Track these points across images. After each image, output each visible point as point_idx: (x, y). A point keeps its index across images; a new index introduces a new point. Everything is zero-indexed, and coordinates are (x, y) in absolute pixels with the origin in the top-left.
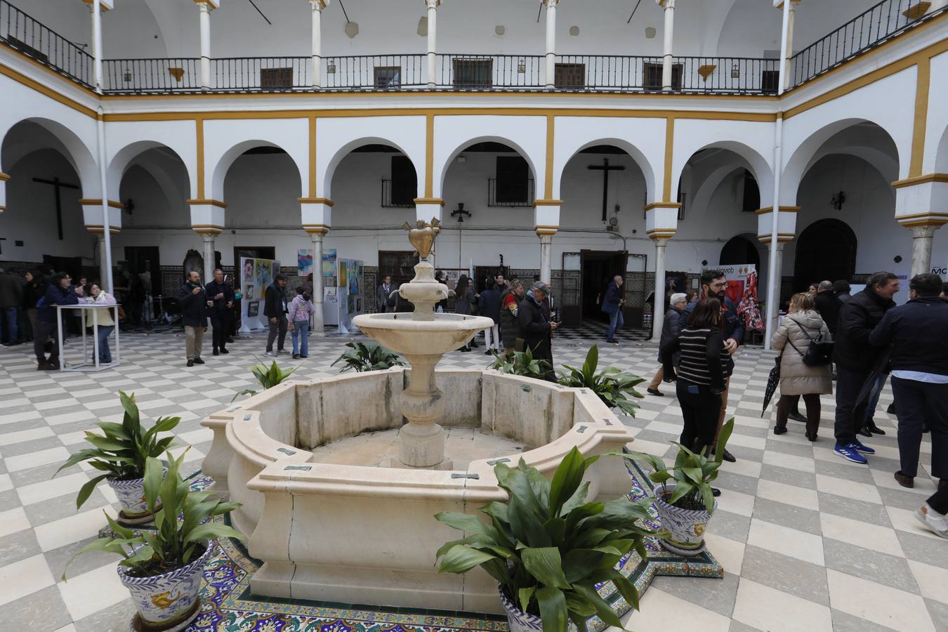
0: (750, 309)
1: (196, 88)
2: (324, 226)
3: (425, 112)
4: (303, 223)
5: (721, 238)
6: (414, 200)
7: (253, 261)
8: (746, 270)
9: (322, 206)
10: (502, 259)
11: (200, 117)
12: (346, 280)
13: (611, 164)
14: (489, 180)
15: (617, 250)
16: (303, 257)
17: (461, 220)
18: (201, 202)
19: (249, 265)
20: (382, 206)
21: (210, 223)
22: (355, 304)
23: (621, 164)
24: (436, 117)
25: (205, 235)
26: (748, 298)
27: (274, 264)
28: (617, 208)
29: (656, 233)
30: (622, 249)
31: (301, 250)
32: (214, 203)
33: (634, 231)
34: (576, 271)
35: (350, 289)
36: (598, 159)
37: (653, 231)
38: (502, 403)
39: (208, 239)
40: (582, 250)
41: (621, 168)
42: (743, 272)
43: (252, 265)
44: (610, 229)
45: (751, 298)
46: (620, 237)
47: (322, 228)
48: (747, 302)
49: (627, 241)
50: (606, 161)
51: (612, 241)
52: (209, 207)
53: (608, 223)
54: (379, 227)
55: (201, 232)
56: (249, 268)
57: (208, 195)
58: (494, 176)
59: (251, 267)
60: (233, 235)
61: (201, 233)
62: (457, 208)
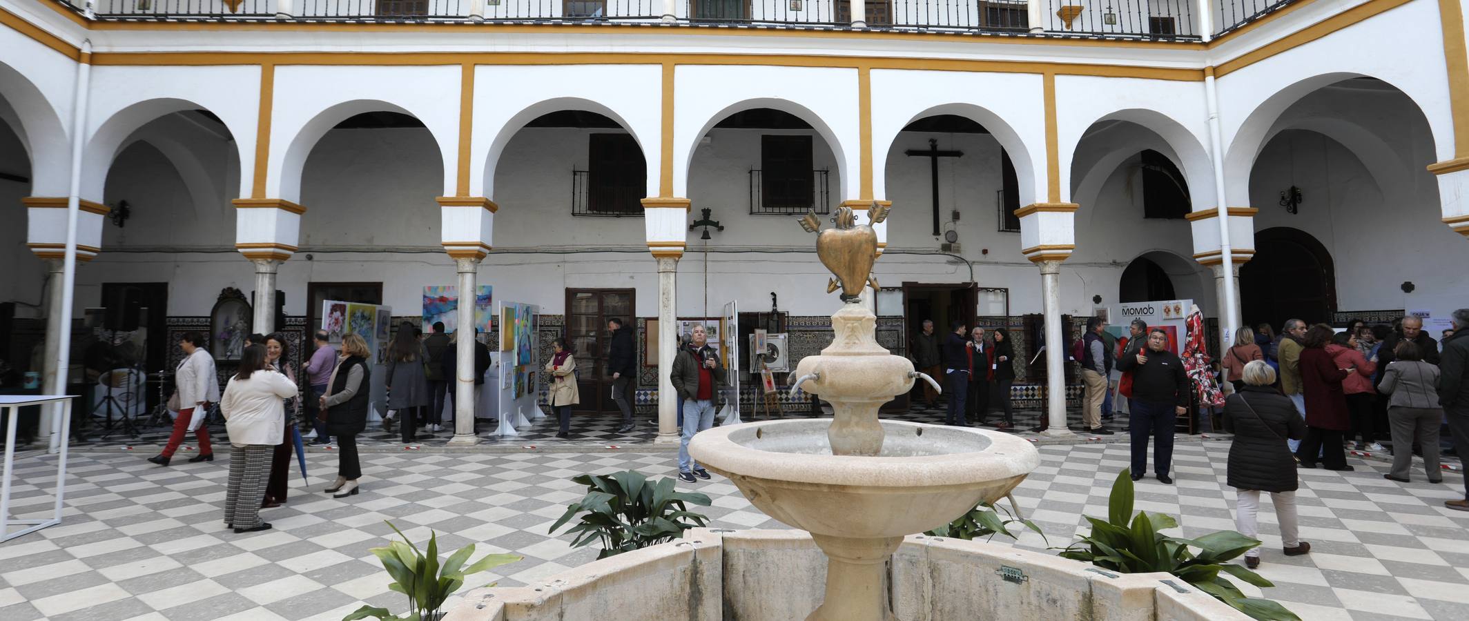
0: (1200, 373)
1: (267, 15)
2: (482, 245)
3: (661, 59)
4: (445, 239)
5: (1118, 261)
6: (642, 200)
7: (345, 306)
8: (1177, 310)
9: (479, 210)
10: (775, 300)
11: (268, 62)
12: (513, 340)
13: (940, 147)
14: (751, 172)
15: (960, 283)
16: (432, 300)
17: (706, 236)
18: (259, 202)
19: (337, 314)
20: (573, 214)
21: (272, 240)
22: (526, 381)
23: (956, 148)
24: (678, 68)
25: (260, 261)
26: (1193, 355)
27: (380, 311)
28: (956, 216)
29: (1042, 252)
30: (968, 280)
31: (430, 288)
32: (283, 205)
33: (985, 252)
34: (896, 317)
35: (518, 354)
36: (922, 140)
37: (1039, 250)
38: (948, 608)
39: (264, 267)
40: (904, 283)
41: (957, 154)
42: (1173, 314)
43: (343, 314)
44: (946, 248)
45: (1199, 355)
46: (962, 261)
47: (477, 248)
48: (1192, 361)
49: (975, 267)
50: (933, 142)
51: (952, 268)
52: (273, 212)
53: (942, 239)
54: (568, 249)
55: (254, 255)
56: (337, 320)
57: (273, 191)
58: (758, 165)
59: (341, 318)
60: (309, 262)
61: (252, 257)
62: (700, 217)
